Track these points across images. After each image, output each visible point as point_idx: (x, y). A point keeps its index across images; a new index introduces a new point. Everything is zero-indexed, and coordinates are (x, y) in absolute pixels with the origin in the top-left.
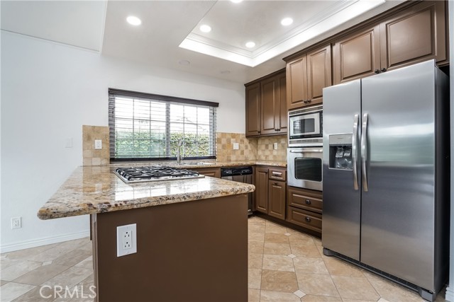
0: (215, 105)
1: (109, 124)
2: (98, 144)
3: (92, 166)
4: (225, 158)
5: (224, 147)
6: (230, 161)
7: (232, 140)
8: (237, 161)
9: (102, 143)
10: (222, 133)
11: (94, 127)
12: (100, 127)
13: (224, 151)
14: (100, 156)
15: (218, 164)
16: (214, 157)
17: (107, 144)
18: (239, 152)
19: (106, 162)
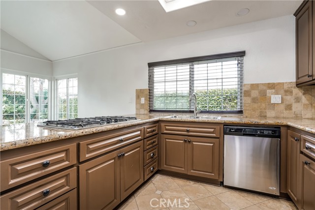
0: (241, 54)
1: (149, 87)
2: (143, 100)
3: (140, 114)
4: (257, 113)
5: (254, 100)
6: (265, 117)
7: (268, 91)
8: (277, 118)
9: (145, 99)
10: (252, 85)
11: (141, 90)
12: (143, 90)
13: (256, 105)
14: (143, 108)
15: (245, 120)
16: (241, 112)
17: (147, 100)
18: (282, 107)
19: (146, 112)
